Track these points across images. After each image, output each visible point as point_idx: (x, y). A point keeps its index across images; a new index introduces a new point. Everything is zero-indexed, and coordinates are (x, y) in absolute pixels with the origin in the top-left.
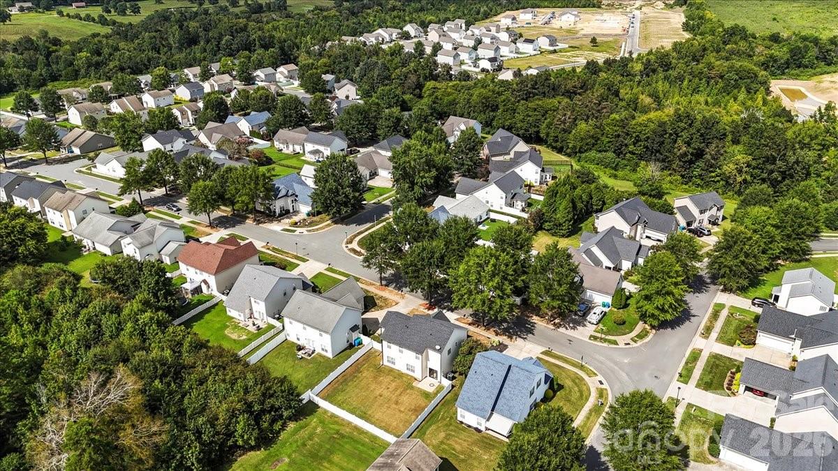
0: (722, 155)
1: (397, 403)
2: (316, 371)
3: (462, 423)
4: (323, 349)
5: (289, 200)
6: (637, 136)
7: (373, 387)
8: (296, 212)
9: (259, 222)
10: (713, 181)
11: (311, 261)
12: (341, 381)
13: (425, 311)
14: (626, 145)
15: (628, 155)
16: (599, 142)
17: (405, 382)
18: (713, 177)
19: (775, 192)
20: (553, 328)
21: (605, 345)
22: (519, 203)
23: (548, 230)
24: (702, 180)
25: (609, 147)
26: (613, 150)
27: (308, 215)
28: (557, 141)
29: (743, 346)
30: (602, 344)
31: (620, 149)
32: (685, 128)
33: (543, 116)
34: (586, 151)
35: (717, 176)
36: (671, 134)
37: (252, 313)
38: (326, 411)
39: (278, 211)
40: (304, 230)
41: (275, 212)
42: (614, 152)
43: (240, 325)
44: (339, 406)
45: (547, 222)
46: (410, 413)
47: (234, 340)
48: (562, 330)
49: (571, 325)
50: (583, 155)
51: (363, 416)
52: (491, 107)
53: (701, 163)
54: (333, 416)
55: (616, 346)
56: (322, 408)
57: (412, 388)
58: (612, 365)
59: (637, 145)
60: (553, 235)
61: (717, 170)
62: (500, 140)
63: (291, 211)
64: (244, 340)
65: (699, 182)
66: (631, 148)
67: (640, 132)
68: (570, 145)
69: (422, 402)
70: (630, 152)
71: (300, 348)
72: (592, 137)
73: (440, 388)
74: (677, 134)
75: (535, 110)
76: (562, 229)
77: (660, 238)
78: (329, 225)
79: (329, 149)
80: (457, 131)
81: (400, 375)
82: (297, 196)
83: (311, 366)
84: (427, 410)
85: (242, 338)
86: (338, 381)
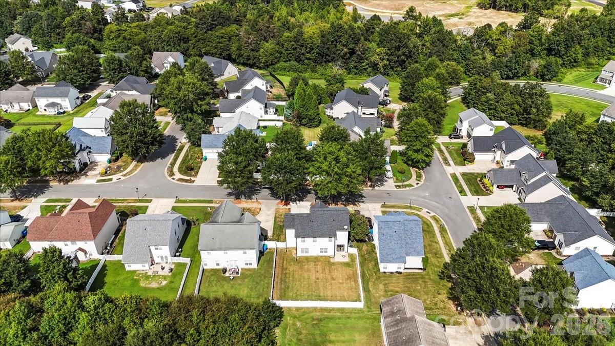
0: (367, 50)
1: (333, 279)
2: (254, 283)
3: (385, 272)
4: (247, 264)
5: (85, 153)
6: (311, 46)
7: (306, 275)
8: (94, 164)
9: (67, 182)
10: (364, 69)
11: (154, 200)
12: (279, 281)
13: (284, 207)
14: (303, 54)
15: (306, 61)
16: (282, 55)
17: (326, 262)
18: (363, 66)
19: (402, 69)
20: (371, 189)
21: (407, 189)
22: (271, 110)
23: (304, 125)
24: (357, 69)
25: (291, 57)
26: (294, 59)
27: (110, 161)
28: (249, 59)
29: (470, 163)
30: (405, 189)
31: (299, 57)
32: (341, 36)
33: (229, 41)
34: (276, 63)
35: (366, 65)
36: (333, 42)
37: (153, 260)
38: (289, 309)
39: (78, 167)
40: (119, 175)
41: (75, 168)
42: (296, 60)
43: (149, 274)
44: (296, 299)
45: (303, 119)
46: (348, 281)
47: (158, 288)
48: (377, 188)
49: (379, 183)
50: (276, 66)
51: (319, 298)
52: (183, 40)
53: (354, 58)
54: (298, 309)
55: (413, 188)
56: (284, 307)
57: (333, 264)
58: (423, 199)
59: (311, 53)
60: (309, 127)
61: (365, 61)
62: (213, 65)
63: (89, 163)
64: (166, 284)
65: (356, 71)
66: (308, 55)
67: (312, 43)
68: (263, 61)
69: (349, 271)
70: (307, 59)
71: (225, 271)
72: (277, 52)
73: (351, 256)
74: (336, 41)
75: (222, 37)
76: (315, 122)
77: (372, 112)
78: (136, 166)
79: (67, 100)
80: (167, 63)
81: (317, 259)
82: (90, 148)
83: (246, 280)
84: (360, 274)
85: (164, 284)
86: (277, 283)
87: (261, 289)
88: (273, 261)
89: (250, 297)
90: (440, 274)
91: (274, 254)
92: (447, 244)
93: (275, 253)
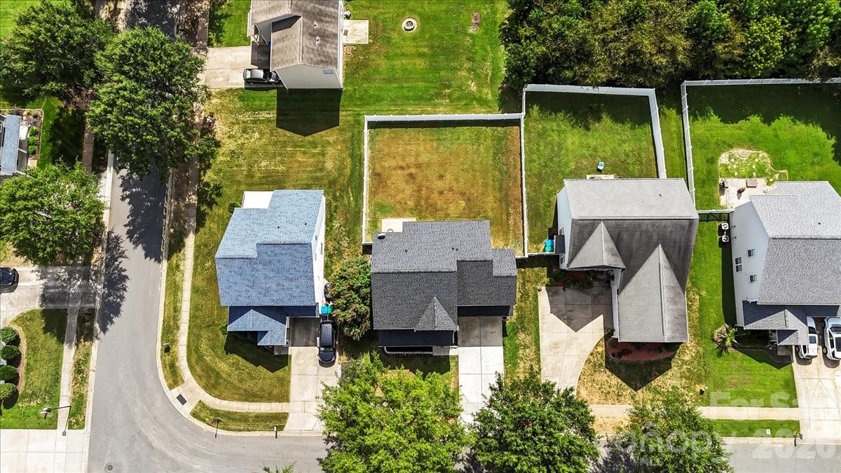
64: (719, 155)
83: (572, 165)
84: (365, 193)
85: (723, 155)
86: (515, 166)
87: (542, 148)
88: (528, 219)
89: (560, 132)
90: (217, 200)
91: (529, 237)
92: (174, 288)
93: (526, 239)
